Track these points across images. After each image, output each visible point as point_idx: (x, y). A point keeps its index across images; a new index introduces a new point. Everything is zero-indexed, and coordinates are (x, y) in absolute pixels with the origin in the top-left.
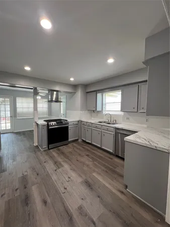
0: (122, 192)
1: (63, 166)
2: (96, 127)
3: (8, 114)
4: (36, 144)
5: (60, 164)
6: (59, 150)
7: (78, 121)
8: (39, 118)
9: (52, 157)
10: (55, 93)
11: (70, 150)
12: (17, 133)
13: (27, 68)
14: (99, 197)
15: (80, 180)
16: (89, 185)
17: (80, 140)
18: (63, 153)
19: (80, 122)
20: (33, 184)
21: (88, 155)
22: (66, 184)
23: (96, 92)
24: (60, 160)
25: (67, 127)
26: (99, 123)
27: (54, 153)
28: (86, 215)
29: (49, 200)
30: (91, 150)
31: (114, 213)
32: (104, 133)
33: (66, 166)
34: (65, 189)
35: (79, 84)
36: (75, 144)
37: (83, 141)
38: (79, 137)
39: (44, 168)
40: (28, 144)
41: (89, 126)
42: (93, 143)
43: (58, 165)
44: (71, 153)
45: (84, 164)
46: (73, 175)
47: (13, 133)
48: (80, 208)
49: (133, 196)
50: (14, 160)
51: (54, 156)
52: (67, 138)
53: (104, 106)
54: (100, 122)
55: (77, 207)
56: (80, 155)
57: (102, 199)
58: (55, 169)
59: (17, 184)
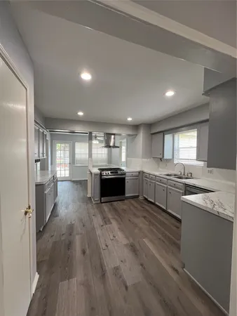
0: (176, 271)
1: (111, 223)
2: (160, 181)
3: (68, 161)
4: (89, 195)
5: (109, 221)
6: (112, 205)
7: (139, 172)
8: (93, 166)
9: (102, 212)
10: (113, 136)
11: (125, 207)
12: (74, 182)
13: (81, 114)
14: (142, 265)
15: (125, 242)
16: (133, 249)
17: (141, 198)
18: (115, 210)
19: (141, 173)
20: (77, 234)
21: (145, 217)
22: (109, 243)
23: (164, 133)
24: (110, 216)
25: (124, 179)
26: (165, 176)
27: (106, 207)
28: (121, 277)
29: (88, 252)
30: (152, 212)
31: (154, 286)
32: (171, 191)
33: (114, 224)
34: (106, 246)
35: (141, 124)
36: (132, 201)
37: (146, 199)
38: (139, 193)
39: (91, 221)
40: (82, 194)
41: (151, 179)
42: (157, 203)
43: (106, 221)
44: (124, 210)
45: (136, 225)
46: (120, 235)
47: (71, 181)
48: (117, 269)
49: (190, 279)
50: (67, 208)
51: (105, 211)
52: (123, 192)
53: (176, 153)
54: (168, 175)
55: (113, 267)
56: (135, 214)
57: (144, 268)
58: (102, 224)
59: (64, 230)
